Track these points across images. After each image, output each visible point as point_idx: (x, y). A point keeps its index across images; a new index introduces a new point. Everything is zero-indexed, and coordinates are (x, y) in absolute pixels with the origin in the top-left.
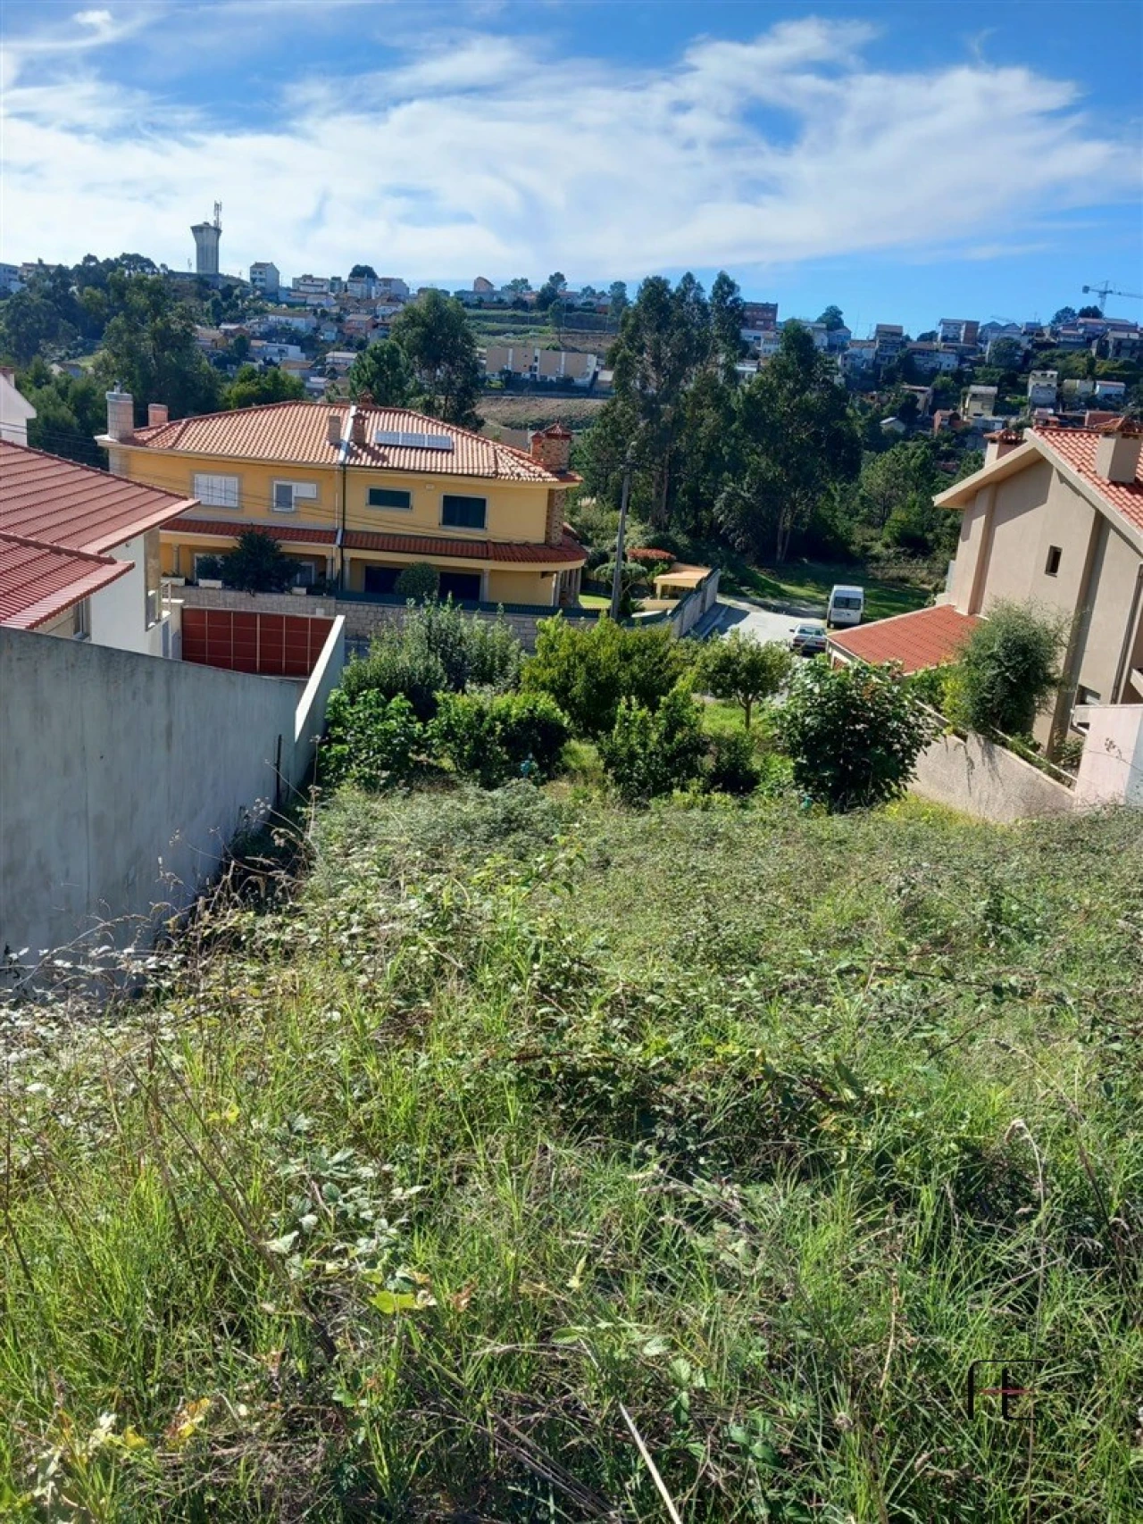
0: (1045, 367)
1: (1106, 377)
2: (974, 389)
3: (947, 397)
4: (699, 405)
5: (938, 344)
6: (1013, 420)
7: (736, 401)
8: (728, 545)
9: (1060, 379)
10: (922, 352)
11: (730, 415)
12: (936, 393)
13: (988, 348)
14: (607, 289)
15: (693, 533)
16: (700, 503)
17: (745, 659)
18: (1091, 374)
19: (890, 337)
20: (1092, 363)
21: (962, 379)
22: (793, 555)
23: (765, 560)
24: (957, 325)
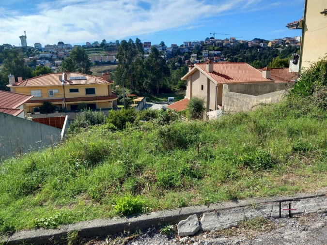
0: (205, 49)
1: (217, 50)
2: (192, 55)
3: (187, 57)
4: (137, 64)
5: (184, 47)
6: (201, 61)
7: (144, 63)
8: (147, 92)
9: (208, 51)
10: (181, 49)
11: (143, 66)
12: (185, 57)
13: (194, 47)
14: (115, 42)
15: (140, 91)
16: (140, 84)
17: (151, 113)
18: (214, 50)
19: (174, 46)
20: (214, 48)
21: (190, 53)
22: (160, 92)
23: (155, 94)
24: (187, 43)
